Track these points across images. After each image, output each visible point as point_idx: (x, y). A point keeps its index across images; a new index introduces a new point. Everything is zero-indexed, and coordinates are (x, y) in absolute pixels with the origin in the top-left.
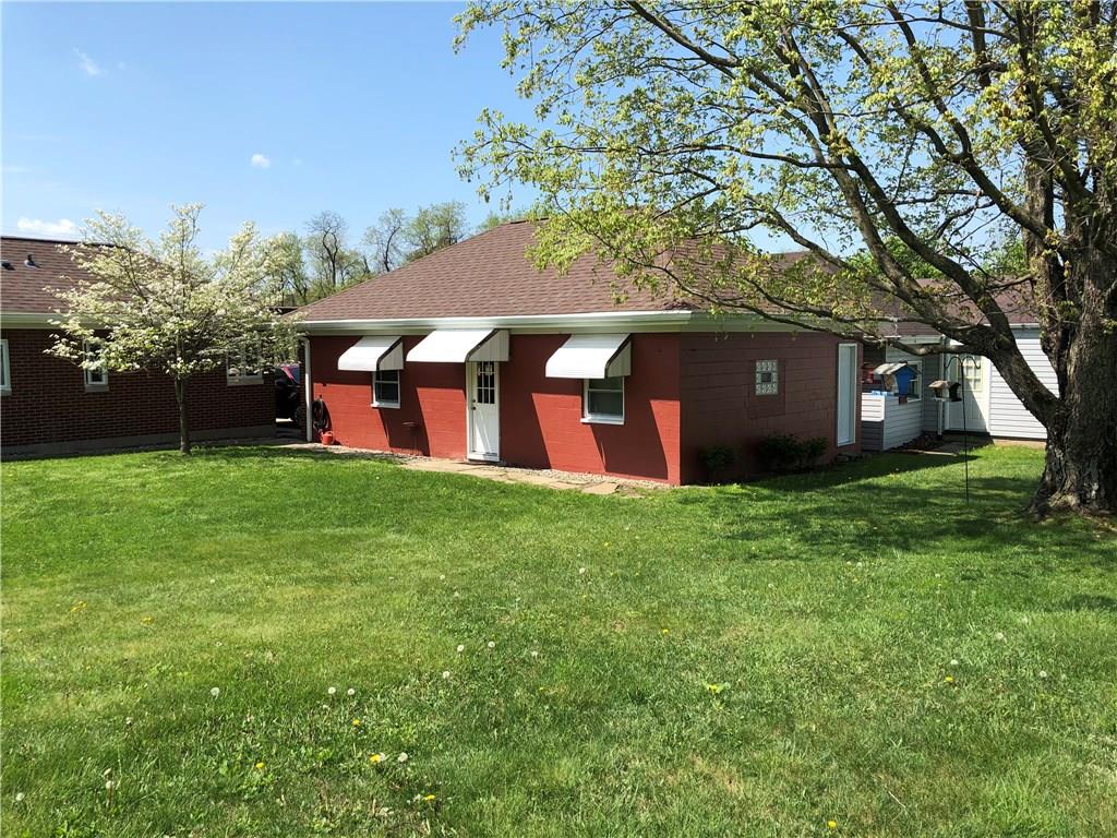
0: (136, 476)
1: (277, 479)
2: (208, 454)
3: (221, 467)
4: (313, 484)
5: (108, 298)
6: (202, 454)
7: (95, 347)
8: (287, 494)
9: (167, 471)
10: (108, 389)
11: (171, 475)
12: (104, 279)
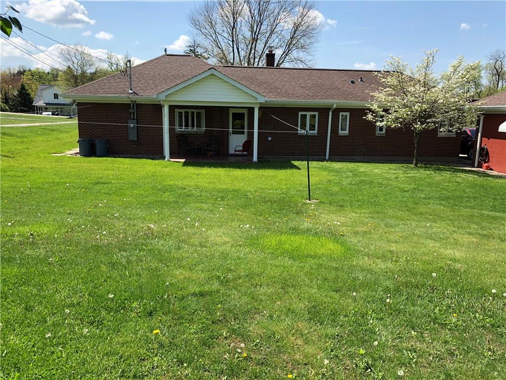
0: (394, 174)
1: (459, 183)
2: (425, 167)
3: (432, 174)
4: (478, 188)
5: (390, 95)
6: (423, 167)
7: (382, 117)
8: (464, 191)
9: (406, 173)
10: (385, 135)
11: (409, 175)
12: (390, 87)
